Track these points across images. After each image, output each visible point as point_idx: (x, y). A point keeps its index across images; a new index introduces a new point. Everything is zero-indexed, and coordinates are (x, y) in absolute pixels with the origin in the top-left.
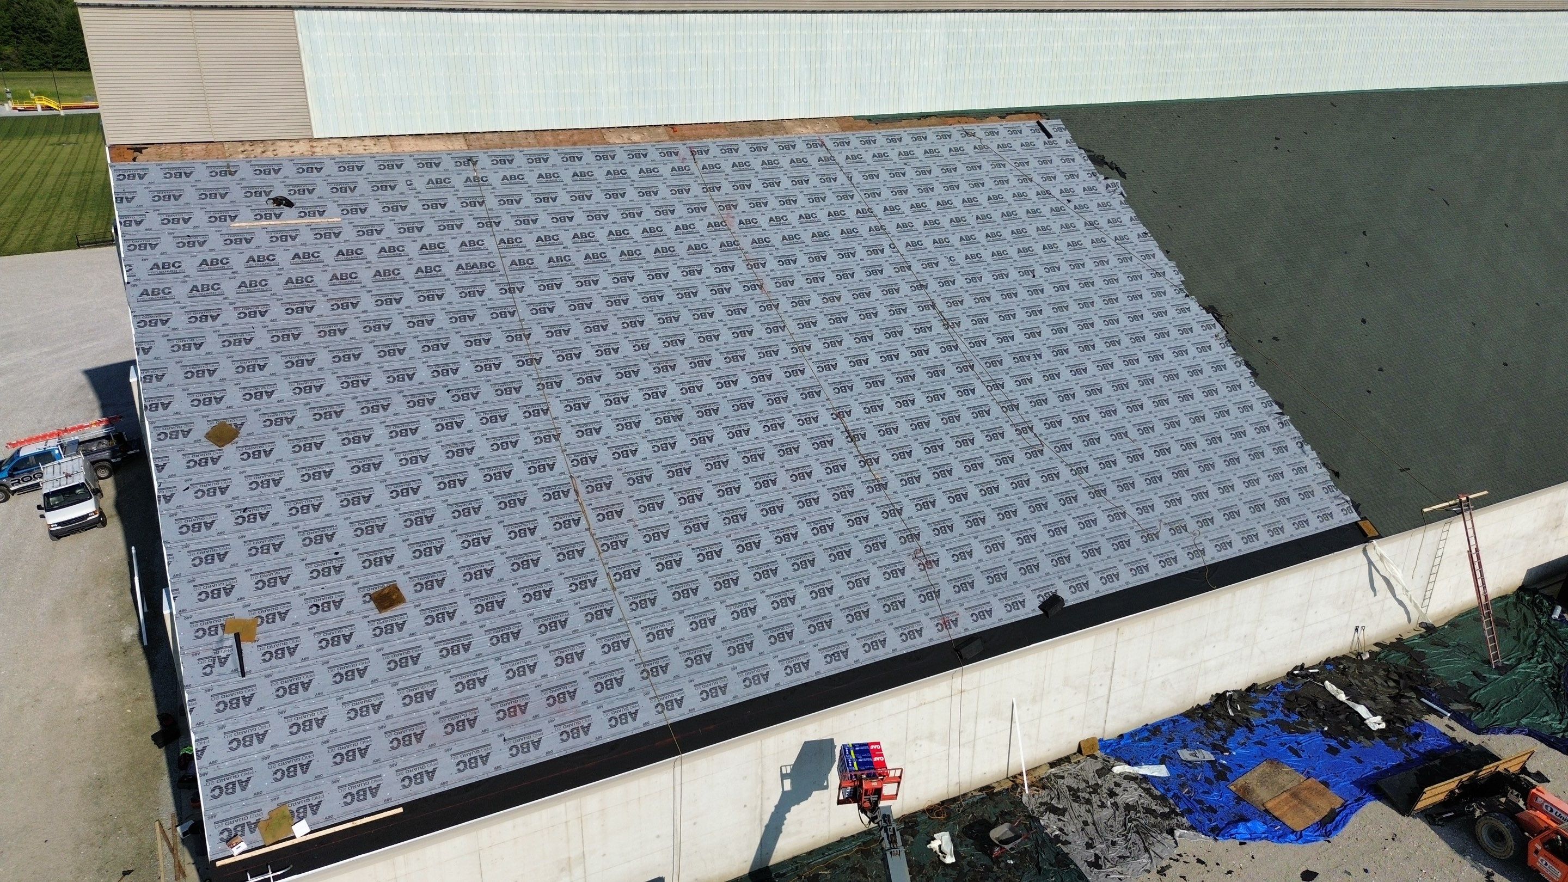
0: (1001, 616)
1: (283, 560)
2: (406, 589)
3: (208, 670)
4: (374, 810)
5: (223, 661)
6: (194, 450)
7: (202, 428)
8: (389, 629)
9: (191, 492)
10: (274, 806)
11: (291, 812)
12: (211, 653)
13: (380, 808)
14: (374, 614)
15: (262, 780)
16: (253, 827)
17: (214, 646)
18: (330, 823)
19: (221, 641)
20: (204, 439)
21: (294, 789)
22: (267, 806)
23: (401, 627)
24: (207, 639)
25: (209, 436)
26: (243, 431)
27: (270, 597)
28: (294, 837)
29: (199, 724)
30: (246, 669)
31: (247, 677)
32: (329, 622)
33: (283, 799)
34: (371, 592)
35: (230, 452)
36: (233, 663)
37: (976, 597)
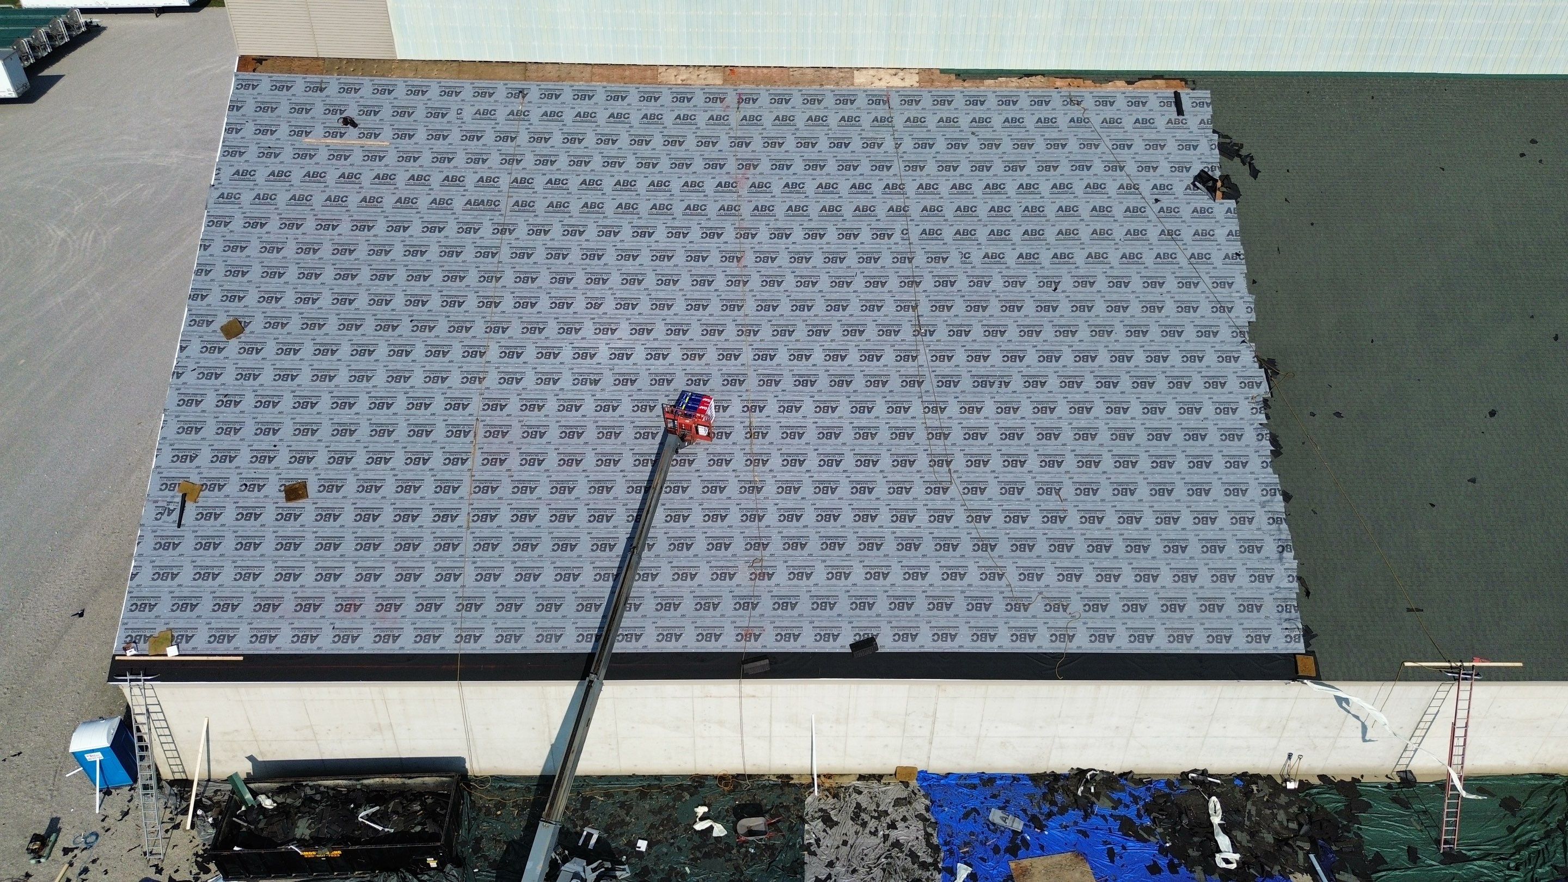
0: (807, 643)
1: (236, 443)
2: (312, 489)
3: (159, 516)
4: (225, 653)
5: (170, 512)
6: (210, 339)
7: (222, 320)
8: (287, 518)
9: (195, 373)
10: (164, 628)
11: (172, 636)
12: (165, 504)
13: (229, 653)
14: (282, 502)
15: (164, 608)
16: (147, 639)
17: (169, 499)
18: (194, 653)
19: (173, 497)
20: (219, 331)
21: (181, 621)
22: (160, 628)
23: (297, 517)
24: (167, 492)
25: (222, 329)
26: (247, 330)
27: (217, 471)
28: (166, 655)
29: (140, 555)
30: (183, 522)
31: (182, 528)
32: (249, 500)
33: (171, 626)
34: (287, 484)
35: (234, 345)
36: (175, 515)
37: (790, 619)
